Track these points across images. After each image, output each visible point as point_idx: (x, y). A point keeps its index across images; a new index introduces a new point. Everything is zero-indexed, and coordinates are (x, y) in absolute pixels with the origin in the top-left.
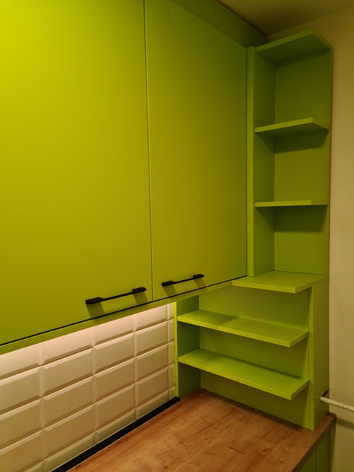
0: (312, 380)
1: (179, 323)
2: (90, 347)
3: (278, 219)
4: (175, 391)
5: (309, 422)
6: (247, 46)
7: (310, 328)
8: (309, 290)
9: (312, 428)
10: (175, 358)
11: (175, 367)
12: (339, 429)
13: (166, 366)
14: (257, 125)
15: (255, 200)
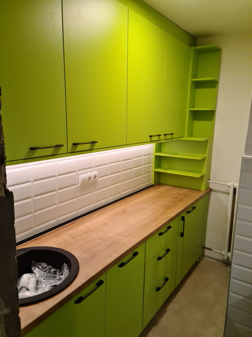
0: (205, 173)
1: (156, 156)
2: (132, 159)
3: (196, 115)
4: (152, 183)
5: (203, 188)
6: (191, 46)
7: (206, 155)
8: (207, 141)
9: (204, 190)
10: (153, 169)
11: (153, 173)
12: (212, 193)
13: (150, 172)
14: (192, 78)
15: (190, 108)
